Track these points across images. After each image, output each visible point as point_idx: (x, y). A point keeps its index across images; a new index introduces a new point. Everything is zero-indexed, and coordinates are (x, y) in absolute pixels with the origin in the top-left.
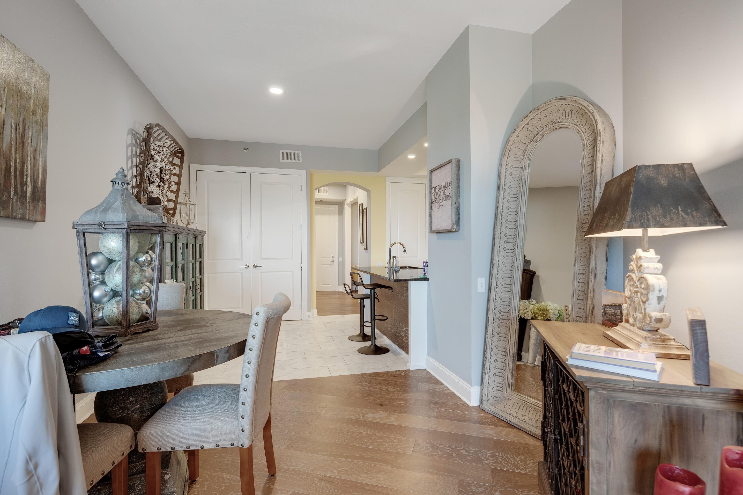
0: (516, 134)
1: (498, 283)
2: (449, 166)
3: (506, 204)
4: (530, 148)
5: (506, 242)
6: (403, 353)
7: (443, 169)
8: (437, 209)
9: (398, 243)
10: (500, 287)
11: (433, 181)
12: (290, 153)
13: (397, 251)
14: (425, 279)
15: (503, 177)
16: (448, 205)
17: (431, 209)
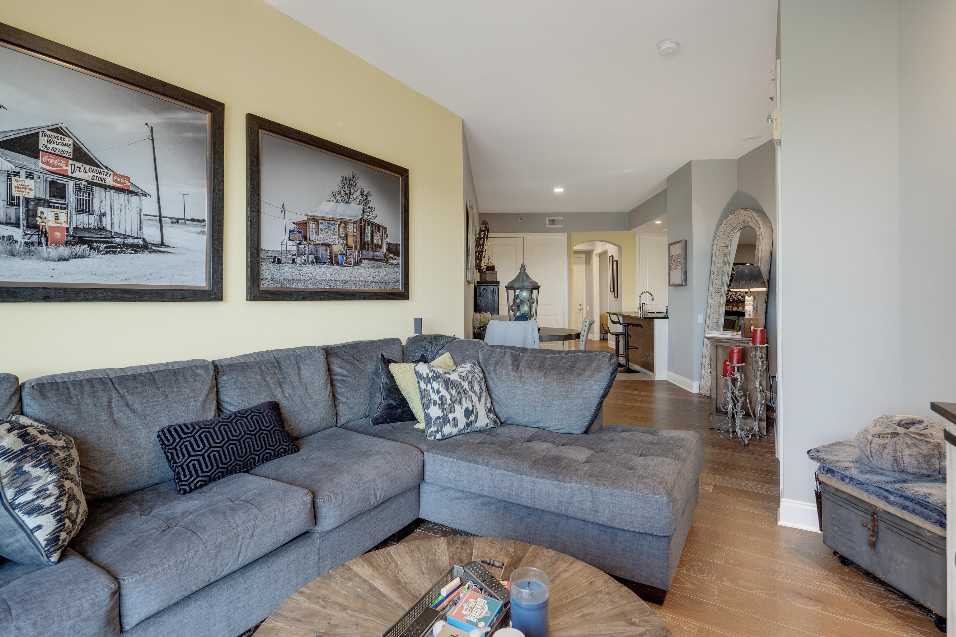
0: (722, 226)
1: (711, 318)
2: (680, 244)
3: (716, 269)
4: (731, 235)
5: (715, 292)
6: (651, 373)
7: (677, 245)
8: (673, 271)
9: (647, 292)
10: (712, 320)
11: (671, 252)
12: (554, 220)
13: (646, 299)
14: (666, 318)
15: (714, 252)
16: (680, 268)
17: (669, 269)
